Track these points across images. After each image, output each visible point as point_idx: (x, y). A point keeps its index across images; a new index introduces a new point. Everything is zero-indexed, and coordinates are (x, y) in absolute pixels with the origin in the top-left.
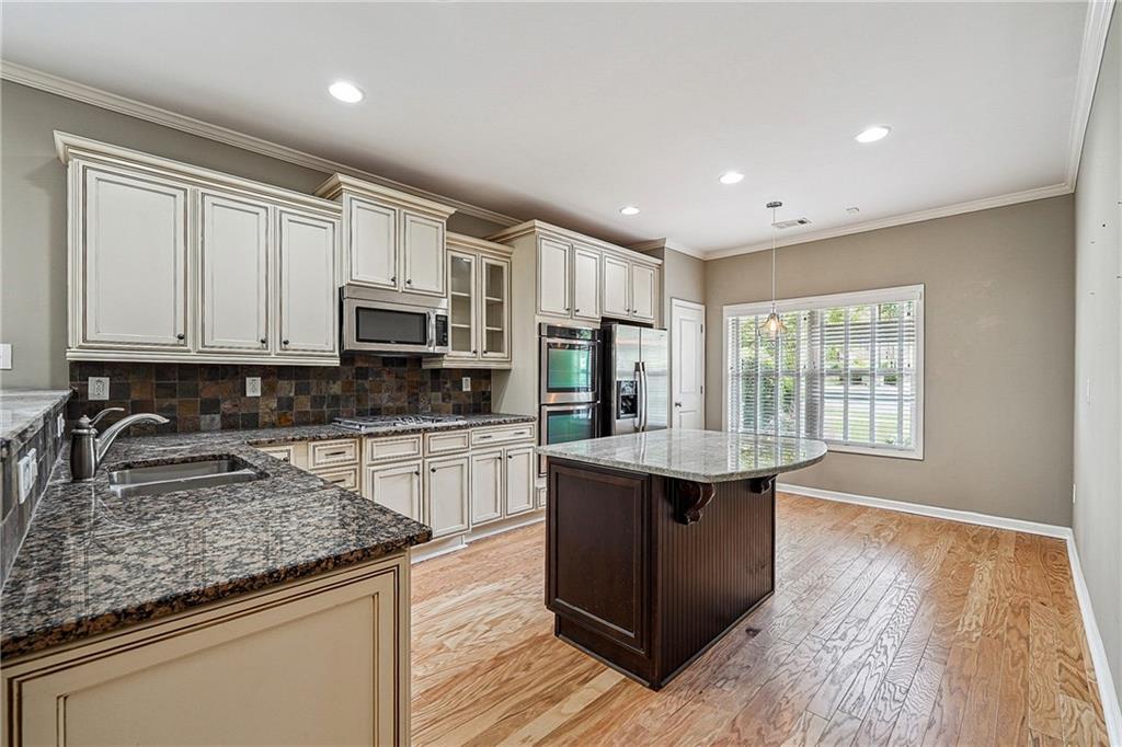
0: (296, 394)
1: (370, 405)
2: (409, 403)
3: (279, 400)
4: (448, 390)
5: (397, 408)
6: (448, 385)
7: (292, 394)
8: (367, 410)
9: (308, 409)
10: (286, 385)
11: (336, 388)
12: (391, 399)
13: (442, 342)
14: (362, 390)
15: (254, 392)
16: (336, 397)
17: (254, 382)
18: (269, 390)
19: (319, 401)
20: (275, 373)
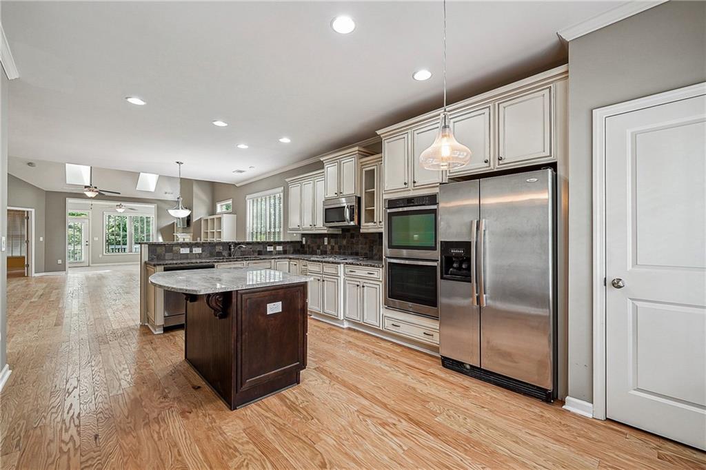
0: (335, 244)
1: (354, 250)
3: (331, 246)
9: (337, 250)
10: (332, 241)
11: (344, 242)
12: (362, 248)
13: (352, 219)
14: (353, 243)
15: (326, 243)
16: (345, 246)
17: (326, 239)
18: (329, 243)
19: (340, 248)
20: (330, 236)
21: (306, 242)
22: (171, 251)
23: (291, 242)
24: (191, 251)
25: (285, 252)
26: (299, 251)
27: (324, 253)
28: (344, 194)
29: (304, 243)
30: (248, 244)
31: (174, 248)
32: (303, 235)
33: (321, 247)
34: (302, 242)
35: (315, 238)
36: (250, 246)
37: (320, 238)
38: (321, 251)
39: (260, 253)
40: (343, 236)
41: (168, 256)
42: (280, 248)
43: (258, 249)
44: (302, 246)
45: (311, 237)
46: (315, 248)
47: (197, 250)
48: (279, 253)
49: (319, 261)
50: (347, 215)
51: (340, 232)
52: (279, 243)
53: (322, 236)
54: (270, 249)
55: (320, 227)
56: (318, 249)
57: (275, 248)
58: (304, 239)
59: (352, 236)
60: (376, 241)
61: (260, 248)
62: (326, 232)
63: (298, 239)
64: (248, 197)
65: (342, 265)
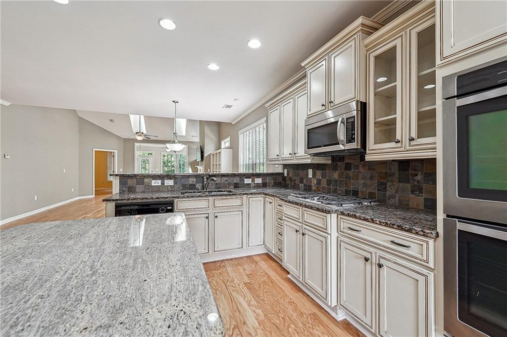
0: (322, 178)
1: (351, 188)
2: (378, 190)
3: (317, 180)
4: (418, 182)
5: (370, 193)
6: (419, 177)
7: (320, 178)
8: (350, 191)
9: (326, 186)
10: (319, 173)
11: (336, 175)
12: (365, 185)
13: (350, 139)
14: (348, 177)
15: (310, 176)
16: (336, 181)
17: (310, 171)
18: (314, 175)
19: (329, 182)
20: (316, 167)
21: (288, 174)
22: (143, 183)
23: (272, 174)
24: (163, 183)
25: (264, 185)
26: (280, 183)
27: (308, 189)
28: (336, 102)
29: (286, 175)
30: (223, 175)
31: (146, 180)
32: (285, 166)
33: (305, 181)
34: (283, 174)
35: (297, 169)
36: (226, 179)
37: (303, 169)
38: (305, 185)
39: (236, 186)
40: (335, 168)
41: (139, 188)
42: (259, 181)
43: (235, 182)
44: (284, 178)
45: (294, 169)
46: (297, 182)
47: (170, 182)
48: (258, 186)
49: (297, 204)
50: (341, 134)
51: (330, 162)
52: (258, 175)
53: (305, 167)
54: (247, 181)
55: (303, 155)
56: (301, 182)
57: (253, 181)
58: (286, 170)
59: (348, 167)
60: (392, 175)
61: (236, 180)
62: (309, 161)
63: (279, 170)
64: (240, 132)
65: (334, 216)
